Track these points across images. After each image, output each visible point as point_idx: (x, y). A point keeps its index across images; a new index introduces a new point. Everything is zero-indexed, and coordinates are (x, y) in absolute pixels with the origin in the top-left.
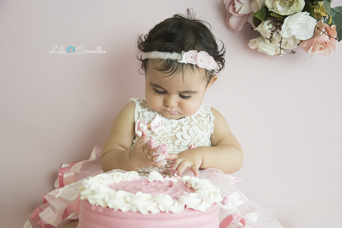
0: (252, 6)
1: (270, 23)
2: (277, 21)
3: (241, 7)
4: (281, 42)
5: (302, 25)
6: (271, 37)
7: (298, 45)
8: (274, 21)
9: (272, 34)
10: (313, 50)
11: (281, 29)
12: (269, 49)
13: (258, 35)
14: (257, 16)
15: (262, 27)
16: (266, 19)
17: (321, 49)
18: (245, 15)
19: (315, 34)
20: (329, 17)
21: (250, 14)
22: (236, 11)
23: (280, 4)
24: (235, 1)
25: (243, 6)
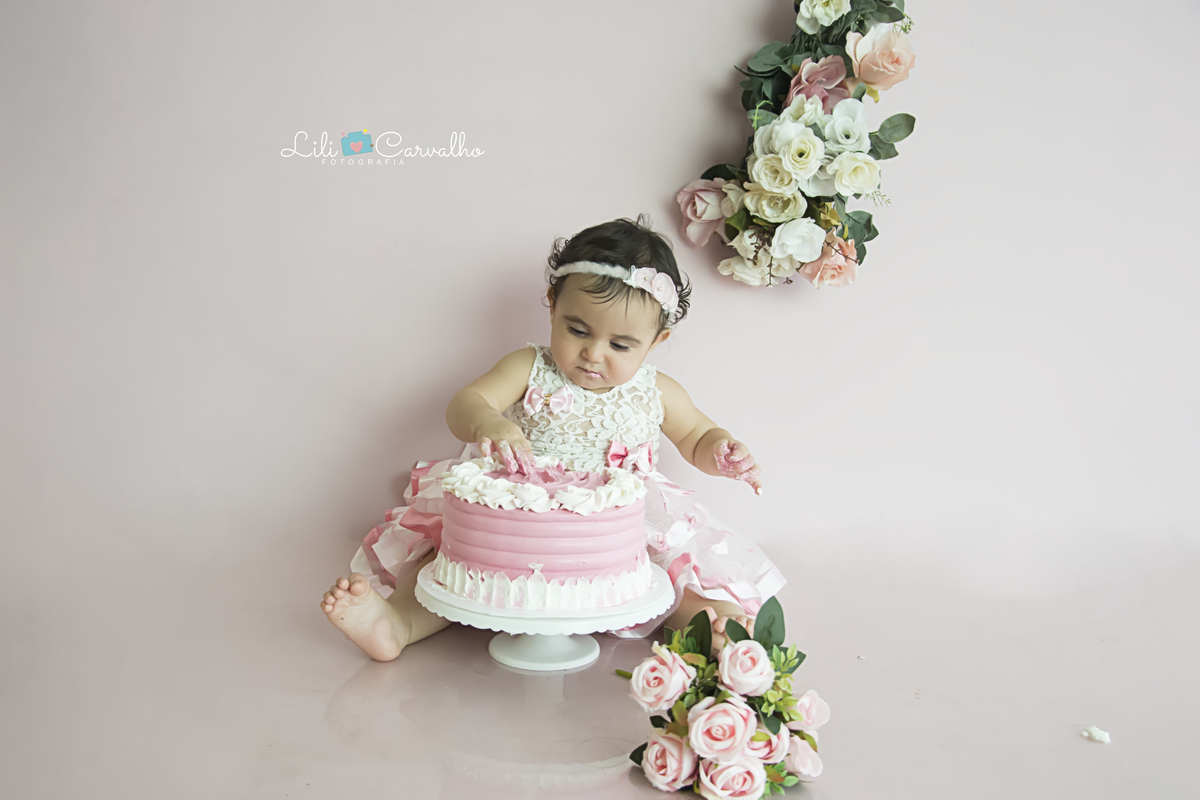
0: (724, 206)
1: (752, 235)
2: (765, 232)
3: (706, 208)
4: (770, 266)
5: (803, 237)
6: (756, 257)
7: (798, 270)
8: (759, 232)
9: (757, 252)
10: (821, 278)
11: (770, 245)
12: (752, 275)
13: (733, 253)
14: (732, 223)
15: (741, 242)
16: (746, 228)
17: (833, 276)
18: (711, 221)
19: (824, 254)
20: (843, 227)
21: (720, 219)
22: (698, 213)
23: (769, 205)
24: (696, 199)
25: (709, 207)
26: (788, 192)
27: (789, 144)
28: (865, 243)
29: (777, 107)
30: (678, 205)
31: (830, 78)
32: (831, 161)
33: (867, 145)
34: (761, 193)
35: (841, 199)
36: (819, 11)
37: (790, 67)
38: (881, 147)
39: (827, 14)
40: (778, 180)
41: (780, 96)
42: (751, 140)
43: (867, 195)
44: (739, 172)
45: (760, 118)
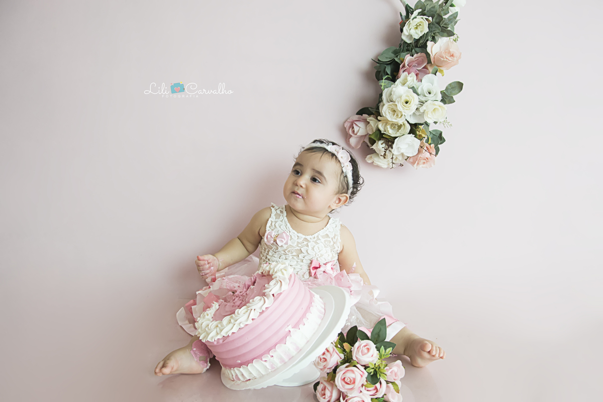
0: (368, 129)
1: (383, 143)
2: (389, 141)
4: (392, 158)
5: (409, 144)
6: (385, 154)
7: (406, 160)
8: (386, 141)
9: (385, 152)
10: (418, 164)
11: (392, 148)
12: (383, 163)
14: (373, 137)
15: (377, 146)
16: (379, 139)
17: (424, 163)
18: (362, 136)
19: (419, 152)
21: (366, 135)
22: (355, 132)
23: (391, 128)
24: (354, 125)
25: (360, 129)
26: (401, 121)
27: (400, 97)
28: (439, 146)
29: (394, 78)
30: (345, 128)
31: (419, 64)
32: (422, 105)
33: (440, 97)
34: (387, 122)
35: (427, 124)
36: (413, 32)
37: (399, 59)
38: (446, 98)
39: (417, 33)
40: (395, 115)
41: (395, 74)
42: (381, 95)
43: (440, 122)
44: (375, 111)
45: (385, 84)
